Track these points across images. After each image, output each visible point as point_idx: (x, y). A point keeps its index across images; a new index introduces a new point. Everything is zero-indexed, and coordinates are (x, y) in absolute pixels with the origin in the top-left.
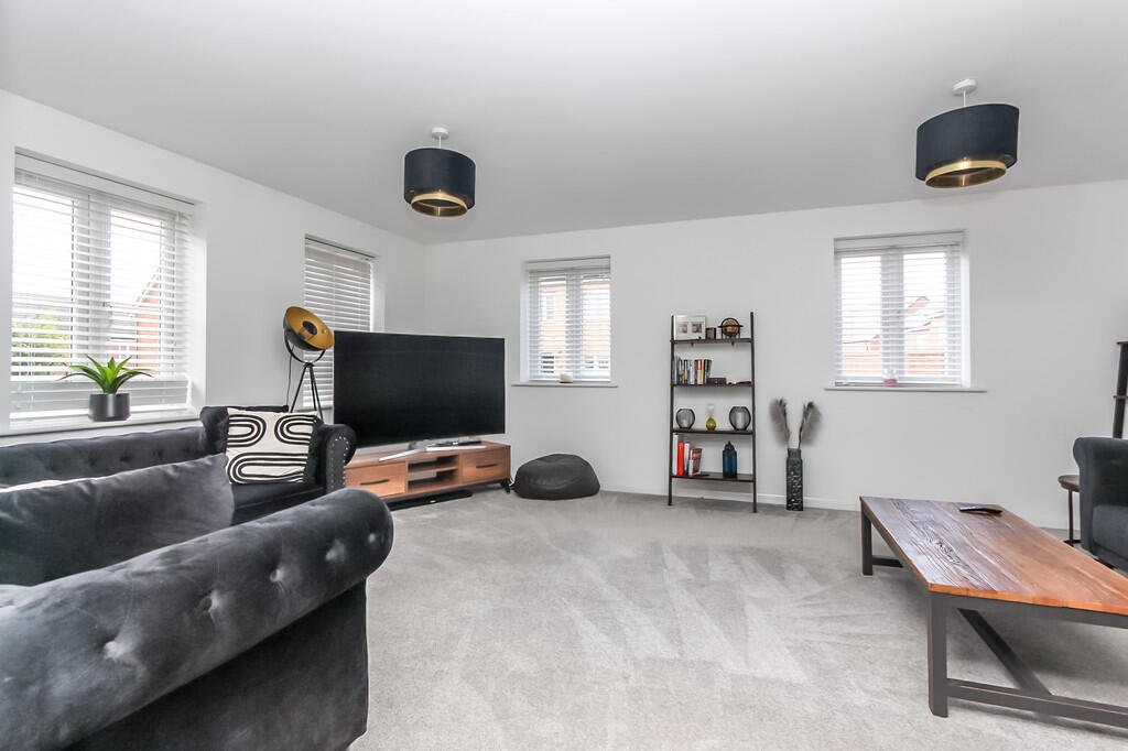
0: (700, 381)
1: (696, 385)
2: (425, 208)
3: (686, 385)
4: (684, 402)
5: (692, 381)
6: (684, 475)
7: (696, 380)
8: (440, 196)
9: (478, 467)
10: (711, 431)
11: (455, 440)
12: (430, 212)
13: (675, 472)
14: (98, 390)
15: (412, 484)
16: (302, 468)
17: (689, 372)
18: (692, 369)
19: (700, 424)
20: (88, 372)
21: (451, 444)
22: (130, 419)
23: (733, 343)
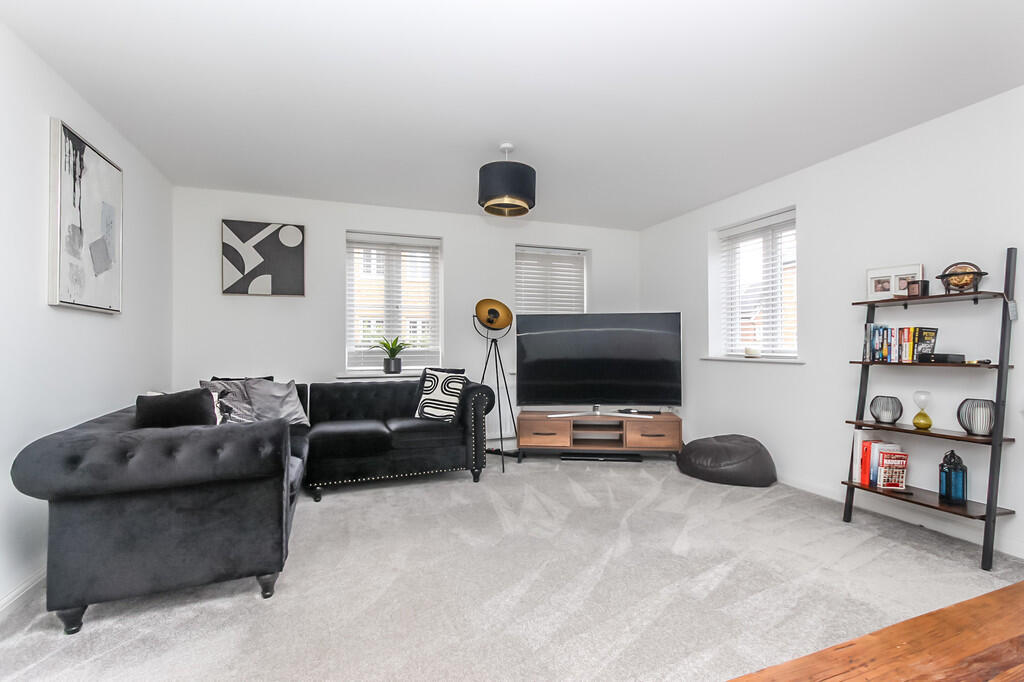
0: (907, 358)
1: (900, 363)
2: (496, 210)
3: (884, 361)
4: (882, 386)
5: (894, 358)
6: (871, 486)
7: (900, 357)
8: (507, 200)
9: (643, 435)
10: (923, 431)
11: (635, 408)
12: (501, 213)
13: (857, 479)
14: (387, 356)
15: (576, 441)
16: (453, 413)
17: (889, 345)
18: (894, 341)
19: (908, 420)
20: (385, 345)
21: (628, 411)
22: (402, 373)
23: (976, 301)
